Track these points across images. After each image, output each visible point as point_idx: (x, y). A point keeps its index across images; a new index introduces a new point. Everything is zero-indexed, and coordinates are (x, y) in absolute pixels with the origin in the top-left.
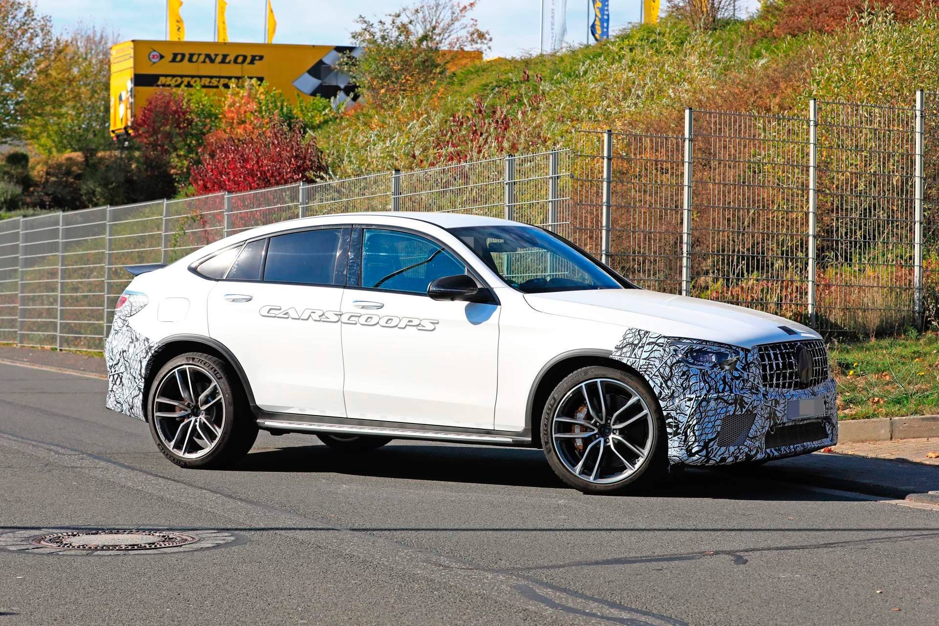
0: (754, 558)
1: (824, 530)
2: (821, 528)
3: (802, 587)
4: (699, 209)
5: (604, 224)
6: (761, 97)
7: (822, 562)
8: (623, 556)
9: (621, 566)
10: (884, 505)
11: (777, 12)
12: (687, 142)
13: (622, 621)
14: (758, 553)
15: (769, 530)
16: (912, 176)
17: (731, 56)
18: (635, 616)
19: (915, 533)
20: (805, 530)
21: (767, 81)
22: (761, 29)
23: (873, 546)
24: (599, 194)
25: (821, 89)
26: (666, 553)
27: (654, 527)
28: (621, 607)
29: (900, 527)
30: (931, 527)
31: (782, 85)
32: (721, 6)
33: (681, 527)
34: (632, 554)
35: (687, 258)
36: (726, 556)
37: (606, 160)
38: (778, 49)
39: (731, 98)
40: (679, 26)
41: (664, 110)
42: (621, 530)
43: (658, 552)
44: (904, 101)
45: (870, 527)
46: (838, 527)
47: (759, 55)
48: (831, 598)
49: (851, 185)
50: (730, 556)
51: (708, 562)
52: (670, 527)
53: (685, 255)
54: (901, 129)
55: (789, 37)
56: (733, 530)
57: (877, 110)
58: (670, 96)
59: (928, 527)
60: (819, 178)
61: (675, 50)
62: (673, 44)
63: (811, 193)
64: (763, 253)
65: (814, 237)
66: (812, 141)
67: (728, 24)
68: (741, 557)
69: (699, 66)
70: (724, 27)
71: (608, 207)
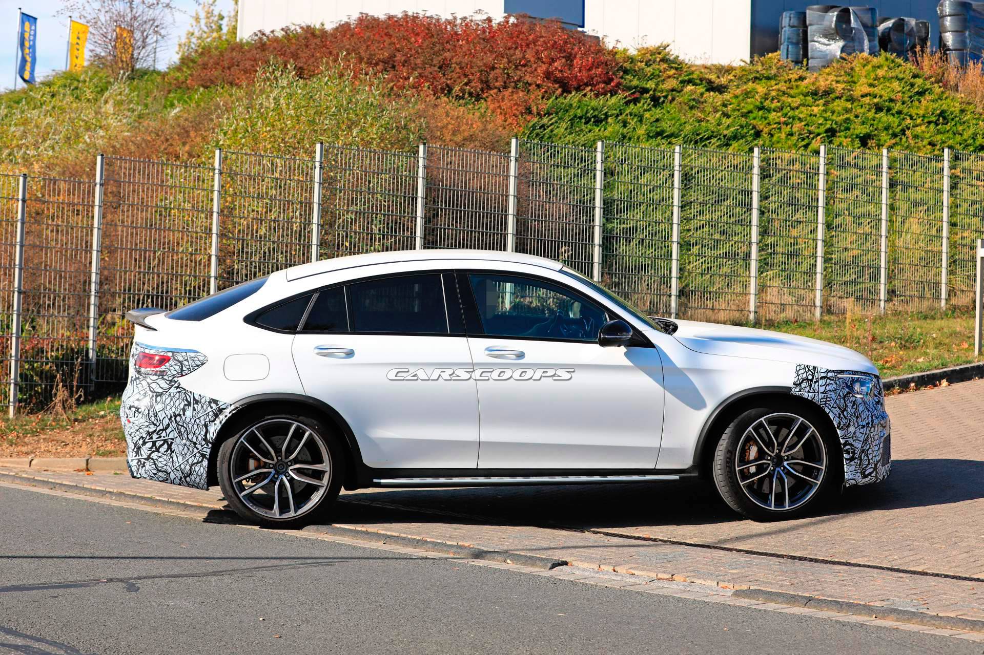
0: (145, 586)
1: (214, 558)
2: (211, 556)
3: (189, 614)
4: (108, 249)
5: (17, 262)
6: (171, 145)
7: (210, 589)
8: (21, 583)
9: (19, 593)
10: (273, 533)
11: (191, 64)
12: (98, 187)
13: (17, 648)
14: (150, 581)
15: (162, 558)
16: (310, 223)
17: (146, 106)
18: (30, 643)
19: (300, 561)
20: (195, 558)
21: (178, 130)
22: (175, 80)
23: (259, 574)
24: (13, 234)
25: (228, 139)
26: (63, 581)
27: (53, 554)
28: (16, 634)
29: (286, 556)
30: (315, 556)
31: (192, 134)
32: (140, 57)
33: (79, 554)
34: (31, 582)
35: (95, 296)
36: (120, 584)
37: (20, 203)
38: (190, 99)
39: (143, 145)
40: (100, 75)
41: (80, 155)
42: (21, 557)
43: (55, 579)
44: (306, 152)
45: (257, 556)
46: (227, 555)
47: (172, 105)
48: (216, 625)
49: (252, 230)
50: (123, 584)
51: (102, 589)
52: (68, 555)
53: (93, 293)
54: (301, 179)
55: (201, 89)
56: (128, 558)
57: (278, 161)
58: (85, 141)
59: (313, 556)
60: (222, 224)
61: (93, 98)
62: (92, 92)
63: (214, 237)
64: (167, 292)
65: (216, 278)
66: (216, 188)
67: (145, 74)
68: (133, 585)
69: (114, 114)
70: (142, 76)
71: (22, 246)
